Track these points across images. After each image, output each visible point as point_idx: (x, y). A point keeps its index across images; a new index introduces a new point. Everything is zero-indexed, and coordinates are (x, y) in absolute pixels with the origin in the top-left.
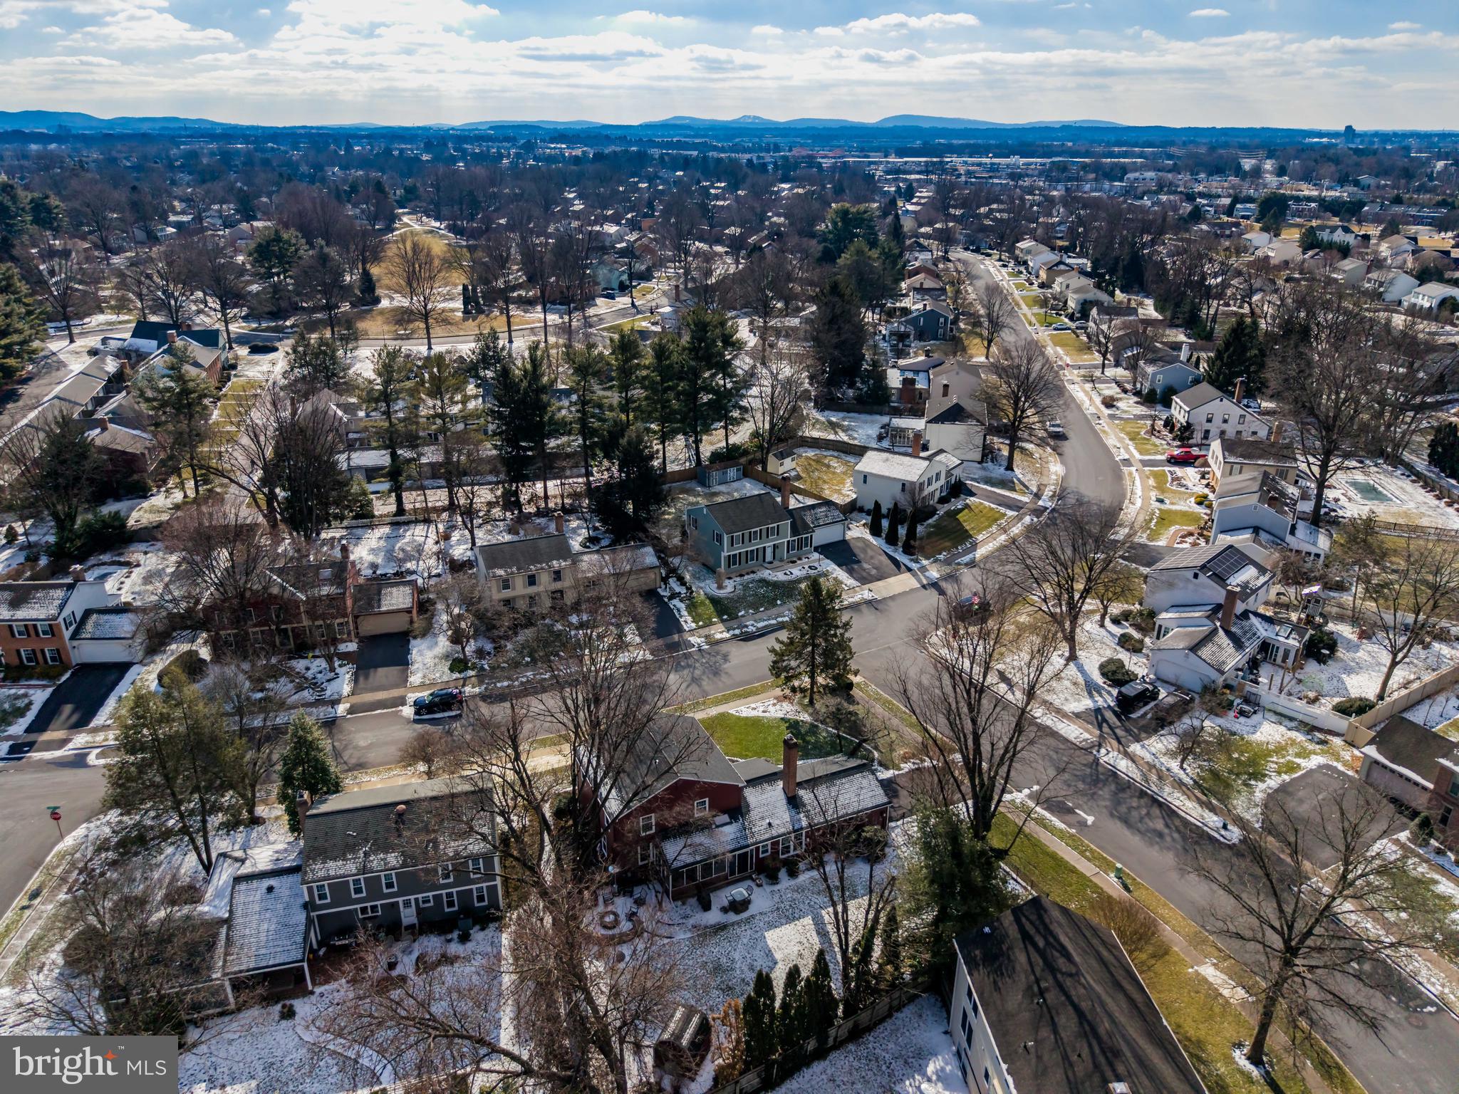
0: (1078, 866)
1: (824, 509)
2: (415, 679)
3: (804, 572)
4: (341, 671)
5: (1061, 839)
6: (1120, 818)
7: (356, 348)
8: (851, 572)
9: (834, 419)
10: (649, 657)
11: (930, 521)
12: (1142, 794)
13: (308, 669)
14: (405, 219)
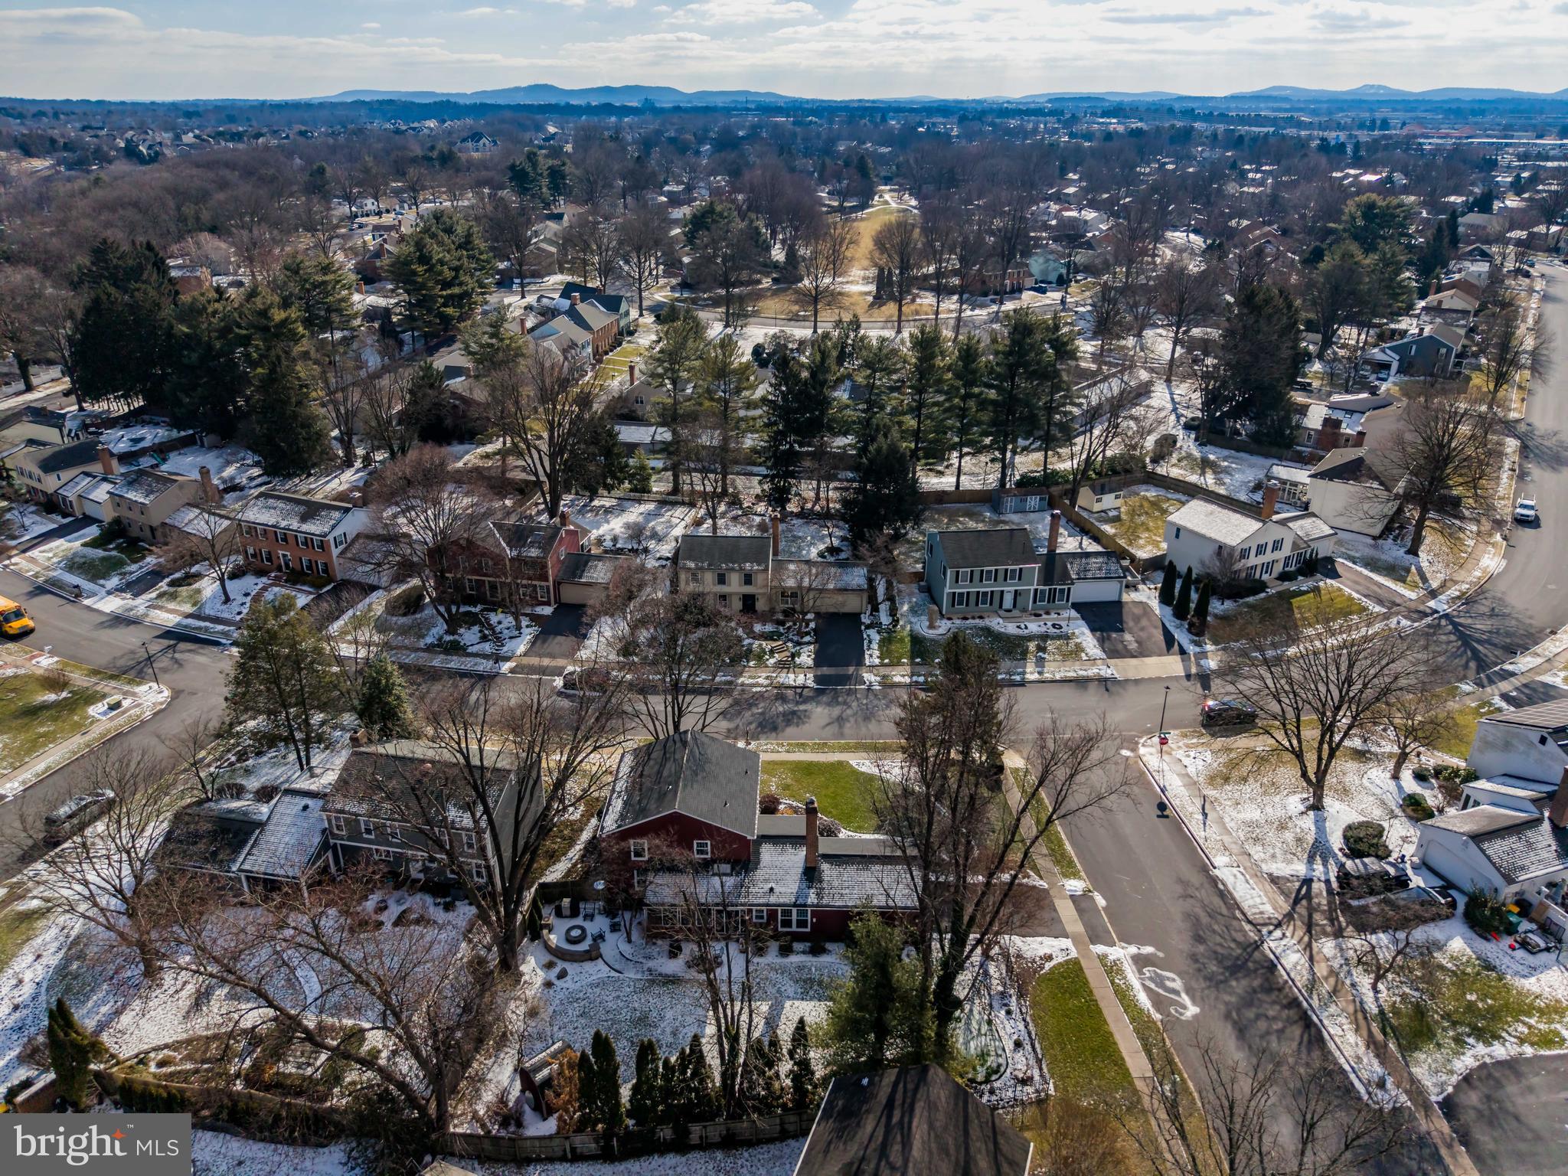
0: (1127, 1059)
1: (1100, 560)
2: (584, 654)
3: (1043, 629)
4: (525, 631)
5: (1133, 1020)
6: (1235, 1023)
7: (746, 325)
8: (1102, 642)
9: (1212, 457)
10: (810, 683)
11: (1251, 599)
12: (1294, 1003)
13: (500, 623)
14: (887, 197)
